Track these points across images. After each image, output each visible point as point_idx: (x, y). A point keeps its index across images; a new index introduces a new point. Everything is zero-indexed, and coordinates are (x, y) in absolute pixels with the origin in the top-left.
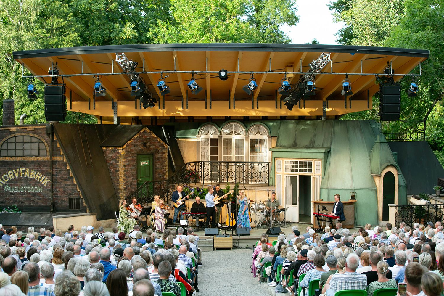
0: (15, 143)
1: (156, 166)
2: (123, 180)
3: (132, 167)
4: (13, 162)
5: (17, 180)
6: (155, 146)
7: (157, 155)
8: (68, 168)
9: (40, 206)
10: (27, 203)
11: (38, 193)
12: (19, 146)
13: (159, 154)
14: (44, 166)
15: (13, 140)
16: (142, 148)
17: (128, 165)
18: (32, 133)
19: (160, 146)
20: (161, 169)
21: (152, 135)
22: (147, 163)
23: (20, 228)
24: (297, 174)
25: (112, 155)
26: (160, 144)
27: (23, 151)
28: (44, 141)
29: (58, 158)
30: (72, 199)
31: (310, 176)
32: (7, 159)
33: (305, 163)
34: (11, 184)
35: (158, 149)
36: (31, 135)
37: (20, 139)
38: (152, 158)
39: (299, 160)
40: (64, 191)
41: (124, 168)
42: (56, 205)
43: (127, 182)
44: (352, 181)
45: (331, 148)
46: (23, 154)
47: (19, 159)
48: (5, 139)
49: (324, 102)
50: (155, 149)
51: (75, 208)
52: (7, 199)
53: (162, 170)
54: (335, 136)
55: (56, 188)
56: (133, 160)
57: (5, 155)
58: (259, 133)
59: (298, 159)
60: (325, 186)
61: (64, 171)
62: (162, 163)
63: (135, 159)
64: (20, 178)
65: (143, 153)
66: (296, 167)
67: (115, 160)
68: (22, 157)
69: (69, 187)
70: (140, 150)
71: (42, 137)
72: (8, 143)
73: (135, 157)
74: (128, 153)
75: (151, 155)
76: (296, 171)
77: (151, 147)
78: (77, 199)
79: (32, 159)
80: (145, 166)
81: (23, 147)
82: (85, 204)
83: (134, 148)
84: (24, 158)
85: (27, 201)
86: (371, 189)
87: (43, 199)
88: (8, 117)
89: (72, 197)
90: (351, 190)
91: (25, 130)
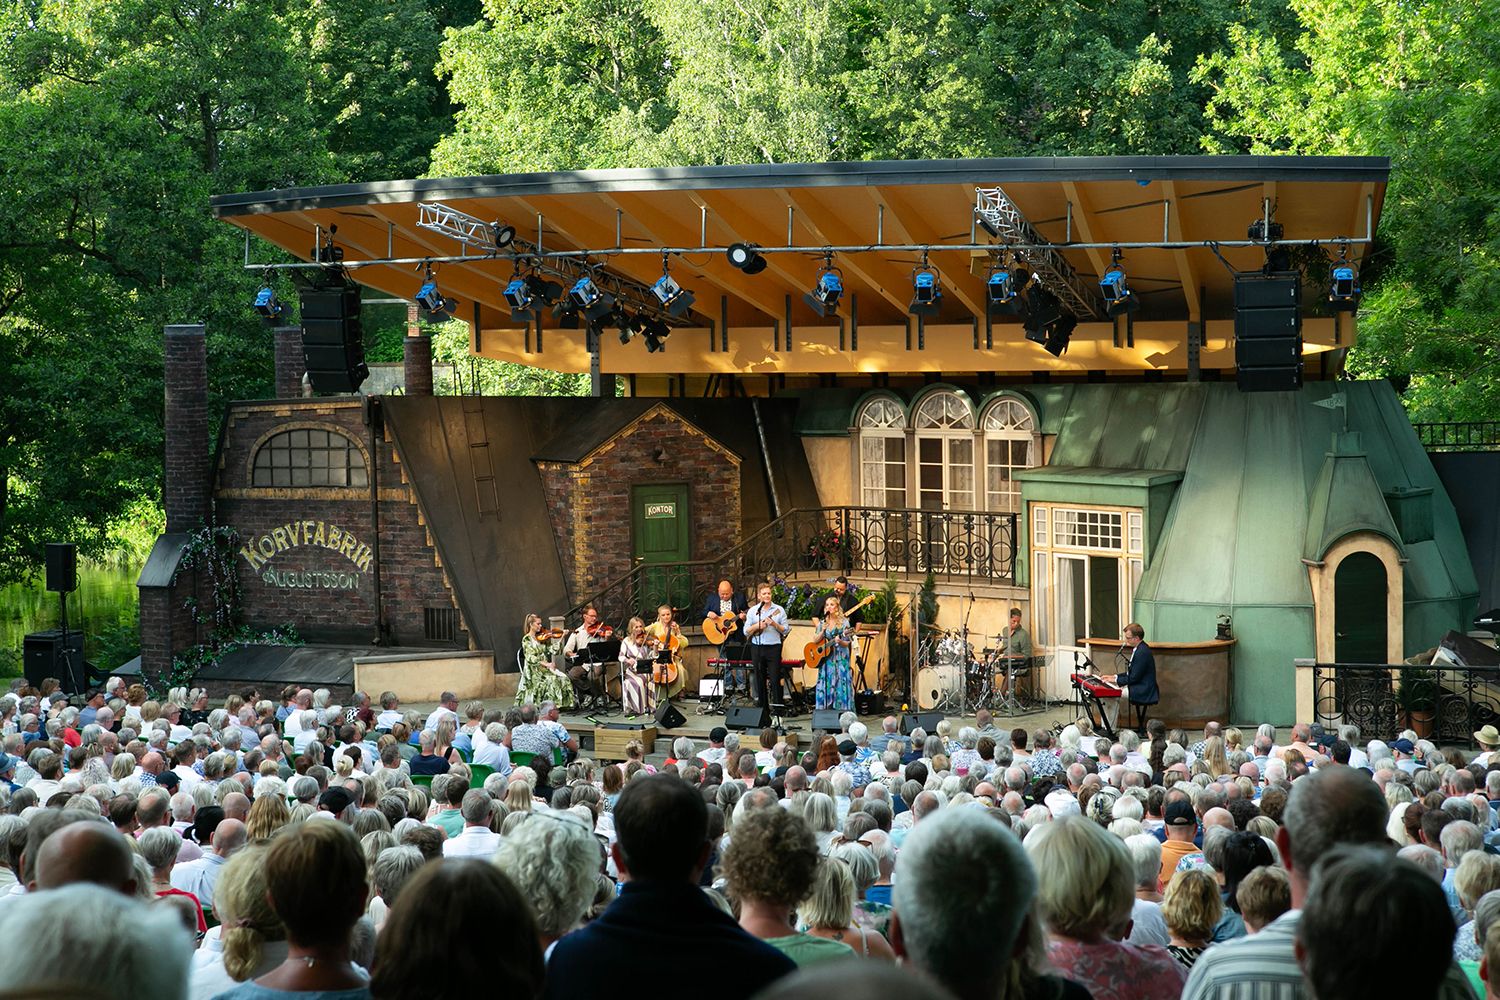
0: (290, 449)
1: (698, 520)
2: (582, 560)
3: (614, 522)
4: (284, 502)
5: (296, 553)
6: (696, 460)
7: (703, 488)
8: (421, 522)
9: (354, 628)
10: (321, 619)
11: (347, 591)
12: (300, 460)
13: (708, 483)
14: (360, 516)
15: (283, 441)
16: (649, 465)
17: (601, 516)
18: (331, 422)
19: (712, 460)
20: (719, 528)
21: (684, 429)
22: (669, 509)
23: (272, 688)
24: (1084, 553)
25: (559, 486)
26: (711, 455)
27: (311, 472)
28: (361, 446)
29: (396, 494)
30: (432, 610)
31: (1115, 560)
32: (270, 493)
33: (1105, 518)
34: (281, 565)
35: (704, 469)
36: (328, 427)
37: (299, 439)
38: (685, 497)
39: (1088, 511)
40: (413, 586)
41: (586, 525)
42: (392, 626)
43: (596, 565)
44: (1231, 578)
45: (1183, 474)
46: (310, 480)
47: (300, 494)
48: (263, 439)
49: (1191, 324)
50: (696, 470)
51: (439, 637)
52: (272, 605)
53: (722, 532)
54: (1204, 436)
55: (393, 577)
56: (617, 502)
57: (264, 484)
58: (1013, 422)
59: (1084, 507)
60: (1147, 594)
61: (411, 529)
62: (721, 512)
63: (623, 499)
64: (302, 549)
65: (650, 482)
66: (1082, 529)
67: (566, 501)
68: (307, 490)
69: (424, 575)
70: (643, 473)
71: (357, 433)
72: (271, 449)
73: (625, 491)
74: (600, 483)
75: (683, 488)
76: (1083, 542)
77: (681, 464)
78: (444, 610)
79: (333, 495)
80: (661, 522)
81: (310, 462)
82: (464, 626)
83: (621, 466)
84: (311, 490)
85: (320, 613)
86: (1295, 608)
87: (361, 607)
88: (285, 375)
89: (431, 606)
90: (1223, 607)
91: (312, 413)
